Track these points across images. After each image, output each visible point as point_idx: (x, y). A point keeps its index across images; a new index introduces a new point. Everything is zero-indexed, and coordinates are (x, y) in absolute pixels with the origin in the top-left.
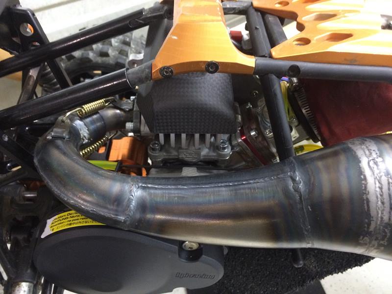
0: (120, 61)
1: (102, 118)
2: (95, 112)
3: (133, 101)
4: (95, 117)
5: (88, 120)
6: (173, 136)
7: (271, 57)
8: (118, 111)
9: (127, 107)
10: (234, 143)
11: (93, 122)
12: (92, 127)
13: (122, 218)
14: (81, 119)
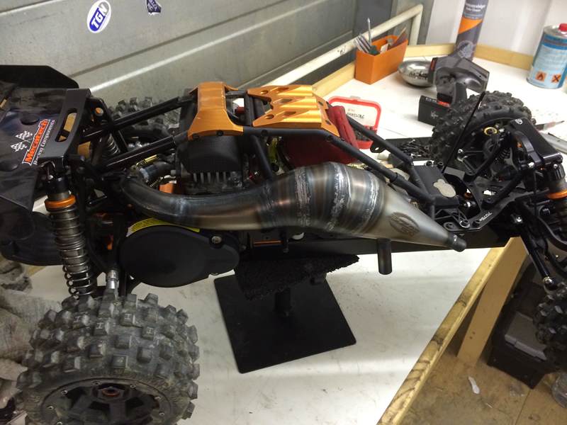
0: (157, 127)
1: (155, 167)
2: (151, 163)
3: (174, 156)
4: (151, 166)
5: (148, 168)
6: (202, 175)
7: (252, 126)
8: (165, 163)
9: (170, 160)
10: (245, 180)
11: (151, 170)
12: (151, 173)
13: (176, 215)
14: (144, 167)
